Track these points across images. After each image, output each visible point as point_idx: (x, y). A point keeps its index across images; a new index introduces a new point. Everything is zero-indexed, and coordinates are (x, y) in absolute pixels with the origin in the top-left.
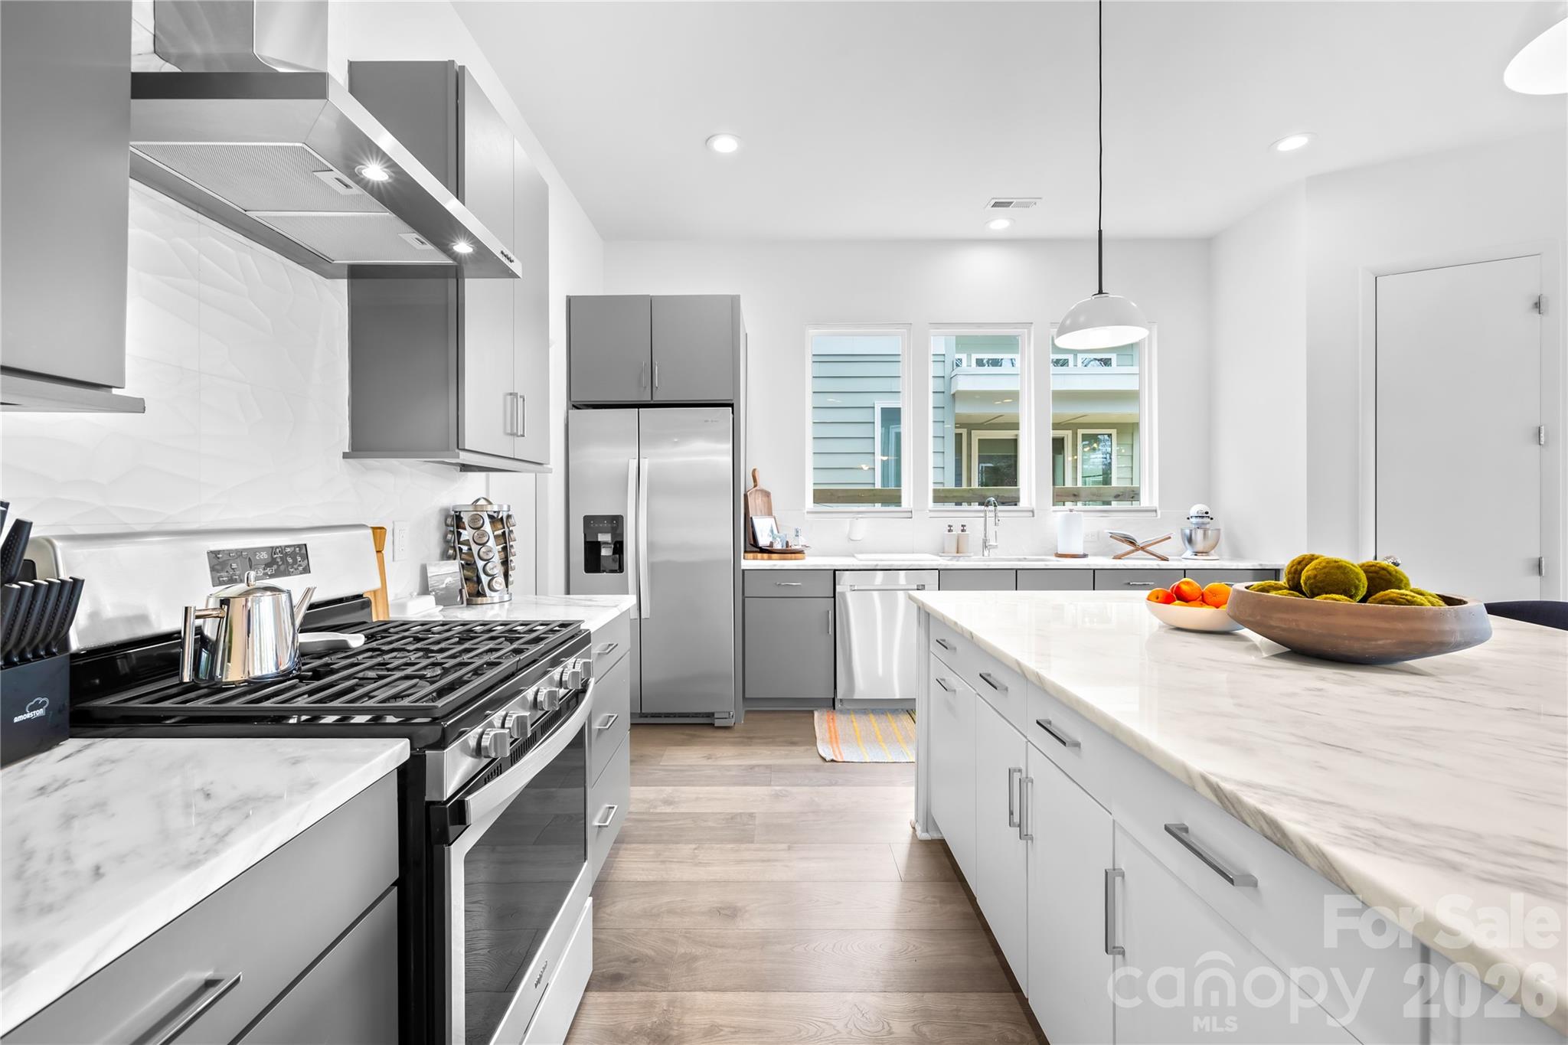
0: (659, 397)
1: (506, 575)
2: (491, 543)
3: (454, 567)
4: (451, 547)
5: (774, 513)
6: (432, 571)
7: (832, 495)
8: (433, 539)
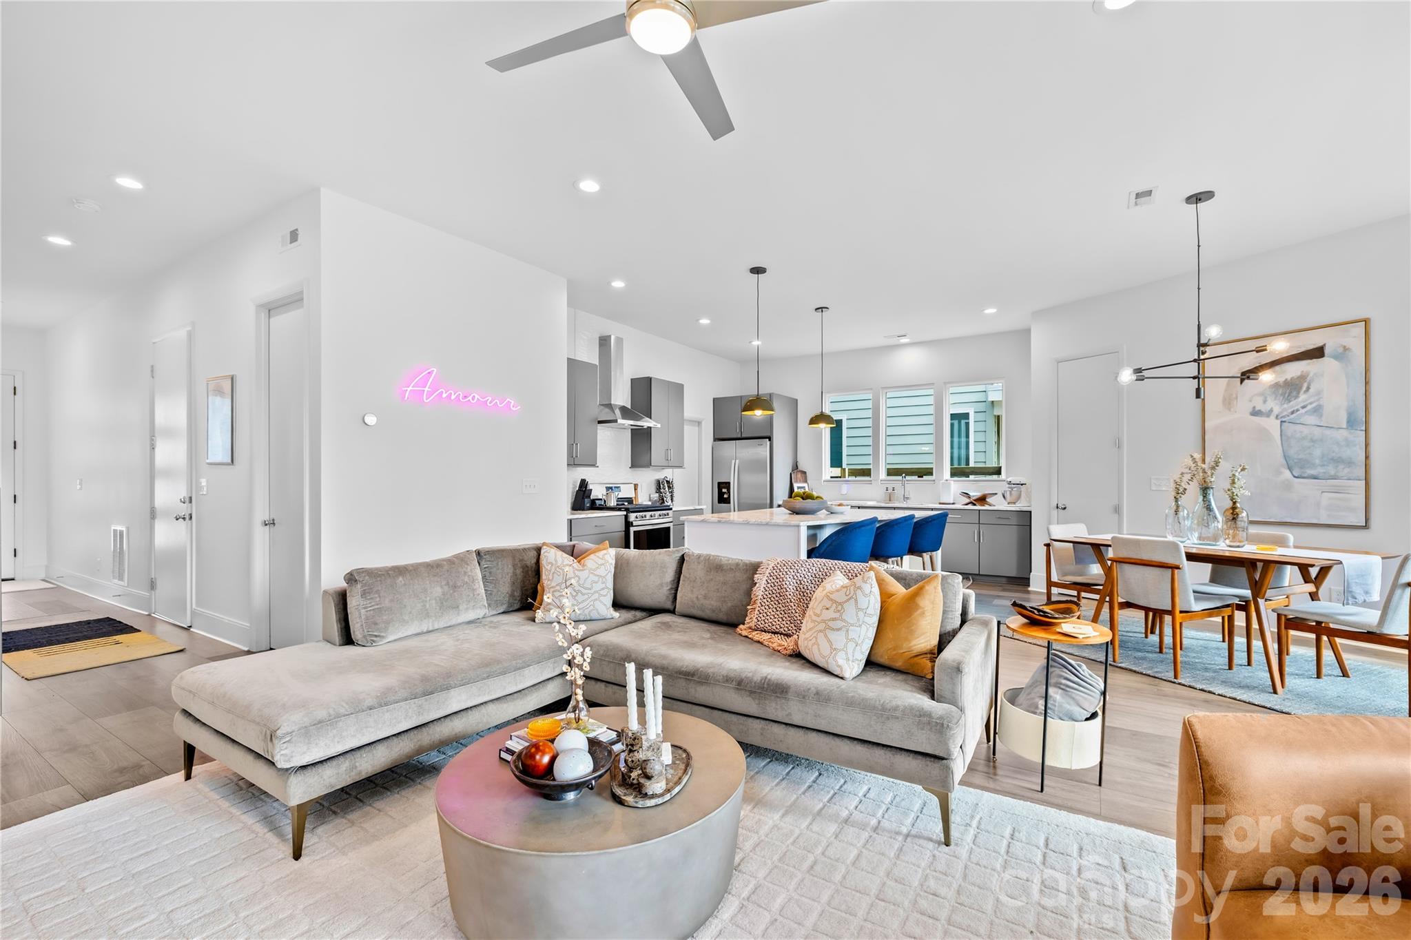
0: (744, 436)
1: (672, 499)
2: (668, 493)
3: (657, 495)
4: (658, 489)
5: (808, 481)
6: (651, 496)
7: (864, 472)
8: (653, 488)
